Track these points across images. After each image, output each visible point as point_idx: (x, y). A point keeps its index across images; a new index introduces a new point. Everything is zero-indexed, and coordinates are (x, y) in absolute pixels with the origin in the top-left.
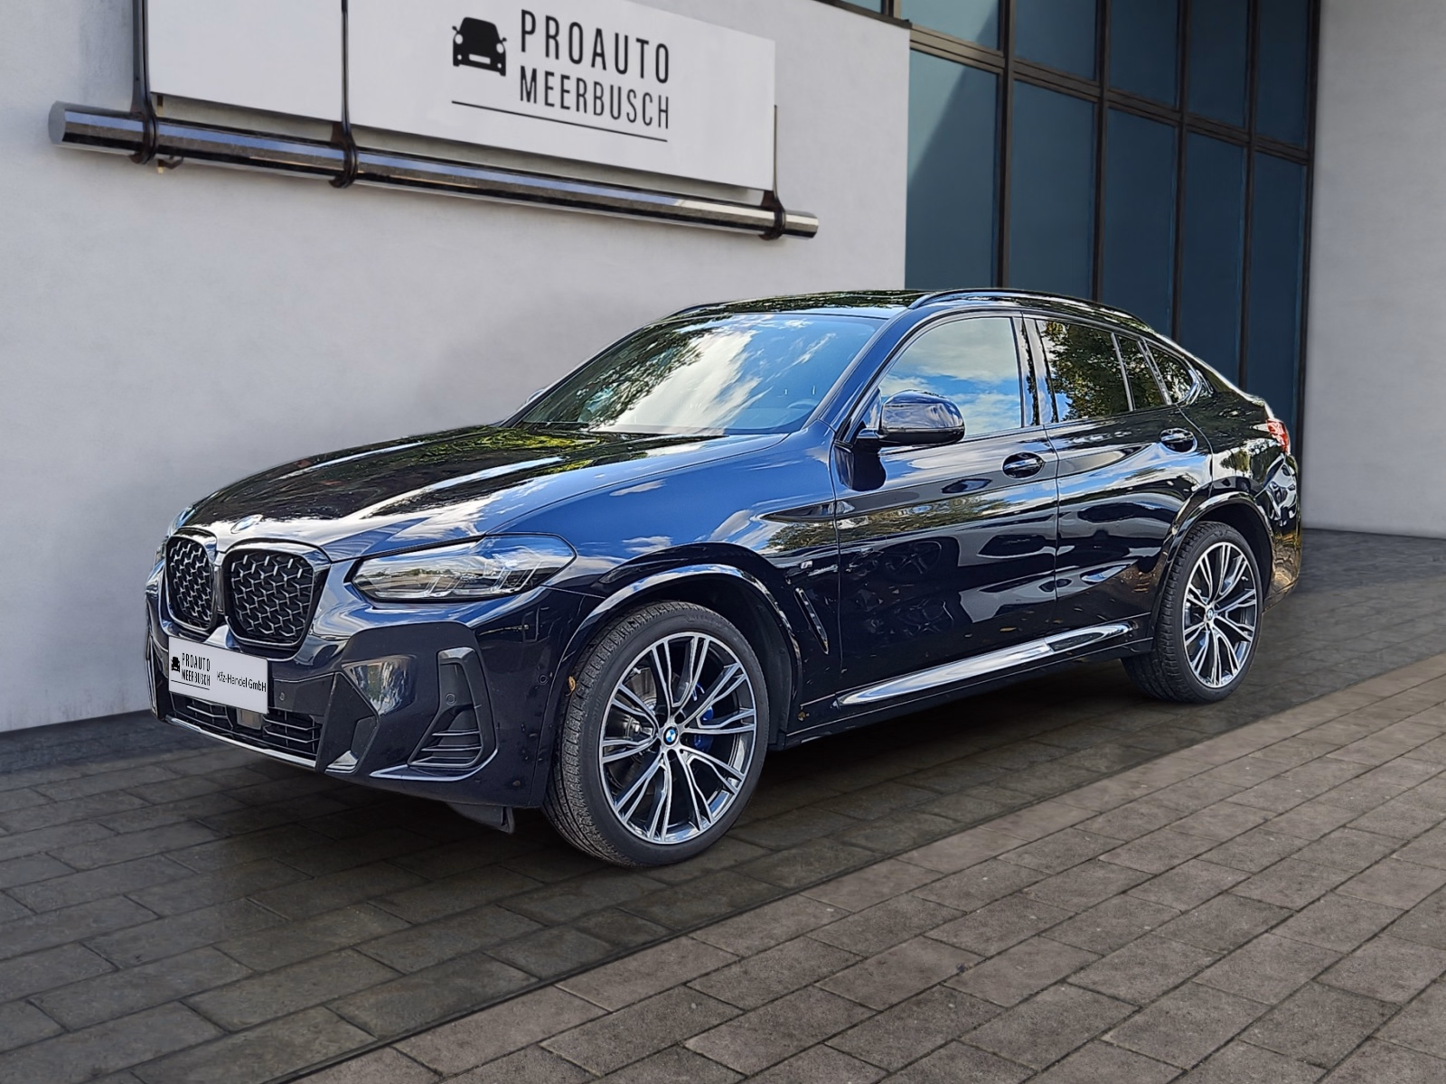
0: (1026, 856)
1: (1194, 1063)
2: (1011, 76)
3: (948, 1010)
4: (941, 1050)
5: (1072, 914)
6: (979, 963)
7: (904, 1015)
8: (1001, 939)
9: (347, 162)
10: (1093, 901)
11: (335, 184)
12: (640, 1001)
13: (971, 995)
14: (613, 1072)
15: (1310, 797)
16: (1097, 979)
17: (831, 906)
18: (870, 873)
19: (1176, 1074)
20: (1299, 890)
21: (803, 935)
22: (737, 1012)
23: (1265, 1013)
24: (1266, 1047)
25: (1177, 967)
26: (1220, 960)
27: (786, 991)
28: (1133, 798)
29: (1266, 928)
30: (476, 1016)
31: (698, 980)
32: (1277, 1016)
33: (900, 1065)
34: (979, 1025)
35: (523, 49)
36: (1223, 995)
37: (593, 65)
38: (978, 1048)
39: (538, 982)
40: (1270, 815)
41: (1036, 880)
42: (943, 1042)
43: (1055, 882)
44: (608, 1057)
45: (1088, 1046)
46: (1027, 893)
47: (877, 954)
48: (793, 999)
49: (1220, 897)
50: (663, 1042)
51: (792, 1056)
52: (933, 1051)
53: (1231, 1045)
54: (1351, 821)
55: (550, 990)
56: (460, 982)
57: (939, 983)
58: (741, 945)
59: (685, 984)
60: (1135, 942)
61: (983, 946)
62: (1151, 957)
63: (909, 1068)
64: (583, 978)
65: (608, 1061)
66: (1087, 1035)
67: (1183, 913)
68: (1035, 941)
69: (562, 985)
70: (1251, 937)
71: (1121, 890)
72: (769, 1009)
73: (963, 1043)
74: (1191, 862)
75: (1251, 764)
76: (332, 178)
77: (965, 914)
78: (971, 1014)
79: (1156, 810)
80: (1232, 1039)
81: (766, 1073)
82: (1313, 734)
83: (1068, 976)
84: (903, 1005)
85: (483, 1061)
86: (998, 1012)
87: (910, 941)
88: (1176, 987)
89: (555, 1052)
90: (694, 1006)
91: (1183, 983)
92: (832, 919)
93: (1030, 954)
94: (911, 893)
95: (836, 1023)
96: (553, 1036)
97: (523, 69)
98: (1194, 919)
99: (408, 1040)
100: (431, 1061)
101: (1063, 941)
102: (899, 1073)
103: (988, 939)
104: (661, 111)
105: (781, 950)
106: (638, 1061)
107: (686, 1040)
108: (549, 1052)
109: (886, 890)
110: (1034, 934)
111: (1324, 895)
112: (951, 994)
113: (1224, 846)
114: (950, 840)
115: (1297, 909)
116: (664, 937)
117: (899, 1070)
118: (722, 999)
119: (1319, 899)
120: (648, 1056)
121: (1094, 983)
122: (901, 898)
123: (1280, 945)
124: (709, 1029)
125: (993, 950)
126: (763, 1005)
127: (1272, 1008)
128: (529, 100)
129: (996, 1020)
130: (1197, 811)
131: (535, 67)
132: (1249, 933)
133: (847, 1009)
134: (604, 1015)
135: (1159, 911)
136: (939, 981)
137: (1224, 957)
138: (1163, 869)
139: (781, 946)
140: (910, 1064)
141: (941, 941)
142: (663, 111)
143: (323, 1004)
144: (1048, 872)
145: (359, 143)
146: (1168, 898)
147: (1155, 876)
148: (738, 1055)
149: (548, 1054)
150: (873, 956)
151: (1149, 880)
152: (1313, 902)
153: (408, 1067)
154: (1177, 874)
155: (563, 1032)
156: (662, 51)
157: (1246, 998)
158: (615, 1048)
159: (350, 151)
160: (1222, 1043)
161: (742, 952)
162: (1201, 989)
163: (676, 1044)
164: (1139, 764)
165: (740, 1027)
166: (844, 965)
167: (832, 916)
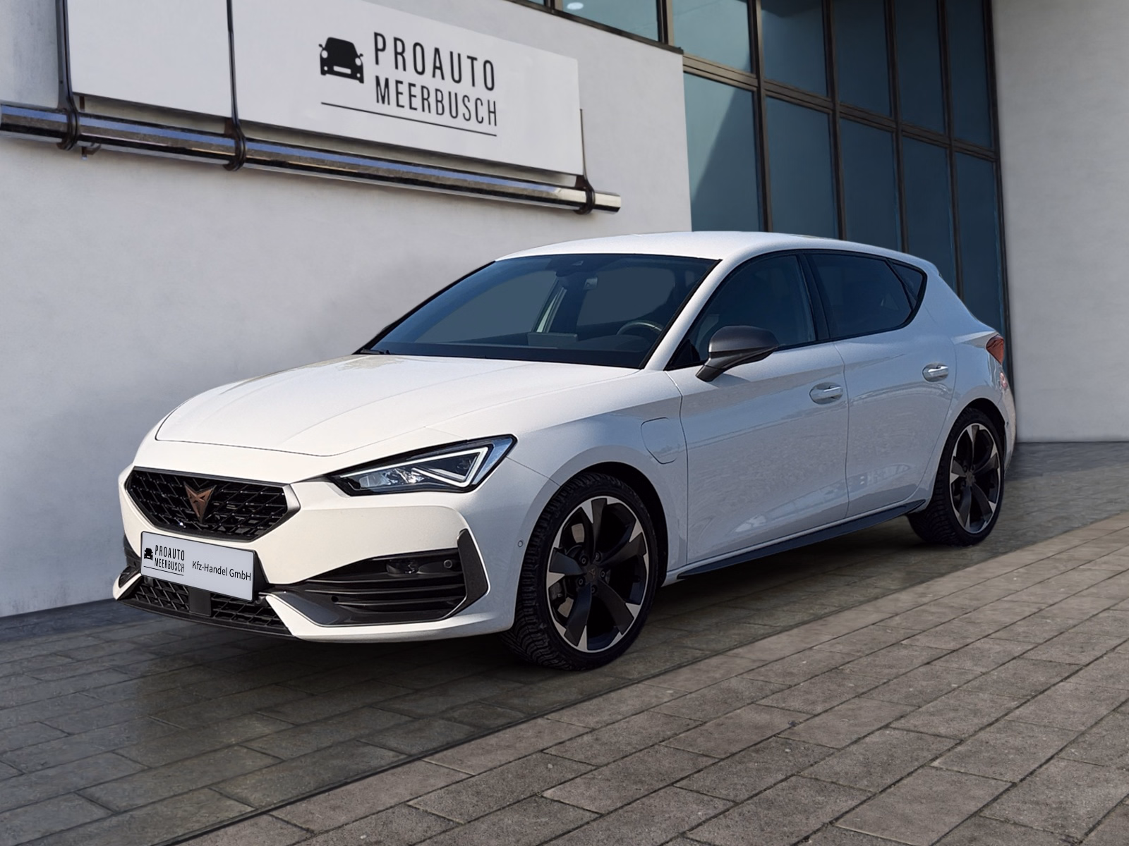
0: (837, 645)
1: (1021, 777)
2: (763, 92)
3: (785, 754)
4: (784, 784)
5: (885, 681)
6: (808, 720)
7: (746, 760)
8: (824, 701)
9: (237, 149)
10: (903, 671)
11: (227, 167)
12: (500, 766)
13: (804, 742)
14: (475, 820)
15: (1074, 592)
16: (917, 724)
17: (670, 689)
18: (702, 665)
19: (1007, 787)
20: (1083, 652)
21: (647, 710)
22: (590, 767)
23: (1077, 737)
24: (1086, 761)
25: (987, 710)
26: (1025, 703)
27: (634, 750)
28: (922, 603)
29: (1060, 679)
30: (349, 787)
31: (554, 747)
32: (1088, 738)
33: (747, 796)
34: (816, 763)
35: (377, 62)
36: (1034, 727)
37: (434, 76)
38: (817, 779)
39: (407, 758)
40: (1043, 606)
41: (850, 660)
42: (784, 777)
43: (864, 661)
44: (471, 809)
45: (920, 771)
46: (843, 669)
47: (715, 718)
48: (641, 755)
49: (1014, 661)
50: (522, 794)
51: (644, 796)
52: (775, 784)
53: (1052, 761)
54: (1114, 606)
55: (417, 763)
56: (336, 762)
57: (774, 736)
58: (592, 721)
59: (542, 751)
60: (946, 696)
61: (810, 707)
62: (962, 704)
63: (755, 798)
64: (449, 753)
65: (471, 812)
66: (916, 763)
67: (984, 674)
68: (856, 700)
69: (430, 759)
70: (1049, 685)
71: (926, 662)
72: (620, 764)
73: (804, 777)
74: (982, 641)
75: (1017, 577)
76: (226, 162)
77: (790, 687)
78: (807, 755)
79: (944, 610)
80: (1052, 758)
81: (620, 811)
82: (1064, 556)
83: (890, 723)
84: (743, 753)
85: (353, 819)
86: (831, 752)
87: (744, 708)
88: (990, 725)
89: (421, 808)
90: (550, 766)
91: (997, 720)
92: (671, 698)
93: (853, 710)
94: (740, 676)
95: (683, 770)
96: (420, 796)
97: (377, 78)
98: (995, 677)
99: (284, 808)
100: (306, 822)
101: (882, 699)
102: (745, 803)
103: (813, 703)
104: (490, 112)
105: (628, 722)
106: (499, 810)
107: (543, 791)
108: (416, 808)
109: (717, 675)
110: (853, 696)
111: (1105, 654)
112: (787, 743)
113: (1008, 628)
114: (769, 639)
115: (1085, 664)
116: (521, 719)
117: (745, 800)
118: (577, 760)
119: (1102, 657)
120: (510, 805)
121: (915, 726)
122: (732, 680)
123: (1077, 689)
124: (565, 782)
125: (819, 709)
126: (614, 762)
127: (1083, 734)
128: (383, 102)
129: (830, 758)
130: (979, 608)
131: (387, 77)
132: (1047, 683)
133: (692, 759)
134: (468, 778)
135: (961, 674)
136: (774, 734)
137: (1029, 700)
138: (958, 646)
139: (627, 719)
140: (756, 795)
141: (772, 707)
142: (492, 112)
143: (209, 787)
144: (859, 654)
145: (248, 135)
146: (968, 664)
147: (954, 651)
148: (593, 799)
149: (414, 810)
150: (711, 719)
151: (949, 654)
152: (1096, 660)
153: (282, 828)
154: (973, 649)
155: (429, 793)
156: (488, 66)
157: (1057, 728)
158: (477, 801)
159: (240, 140)
160: (1043, 761)
161: (592, 725)
162: (1013, 724)
163: (535, 795)
164: (922, 582)
165: (594, 778)
166: (685, 728)
167: (672, 696)
